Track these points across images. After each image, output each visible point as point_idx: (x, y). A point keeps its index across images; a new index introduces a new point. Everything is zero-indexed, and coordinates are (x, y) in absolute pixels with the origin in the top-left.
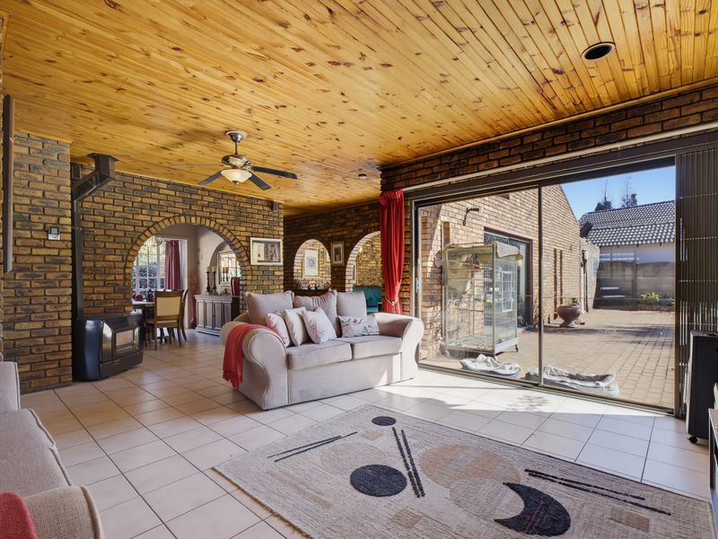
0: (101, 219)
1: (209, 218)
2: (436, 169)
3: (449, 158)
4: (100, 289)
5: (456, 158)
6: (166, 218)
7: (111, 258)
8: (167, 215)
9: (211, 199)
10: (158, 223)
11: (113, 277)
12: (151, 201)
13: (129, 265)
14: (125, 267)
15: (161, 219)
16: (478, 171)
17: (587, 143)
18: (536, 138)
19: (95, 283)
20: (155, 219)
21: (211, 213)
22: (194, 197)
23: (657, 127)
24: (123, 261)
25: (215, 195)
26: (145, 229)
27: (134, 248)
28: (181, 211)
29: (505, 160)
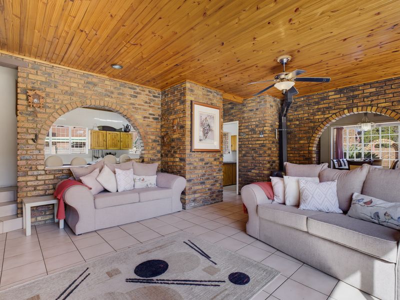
0: (298, 123)
1: (370, 105)
4: (297, 158)
6: (334, 114)
7: (302, 142)
8: (334, 112)
9: (373, 90)
10: (328, 118)
11: (302, 152)
12: (323, 106)
13: (311, 145)
14: (309, 147)
15: (330, 115)
19: (295, 155)
20: (326, 116)
21: (372, 101)
22: (356, 93)
24: (308, 143)
25: (377, 85)
26: (320, 123)
27: (314, 135)
28: (345, 106)
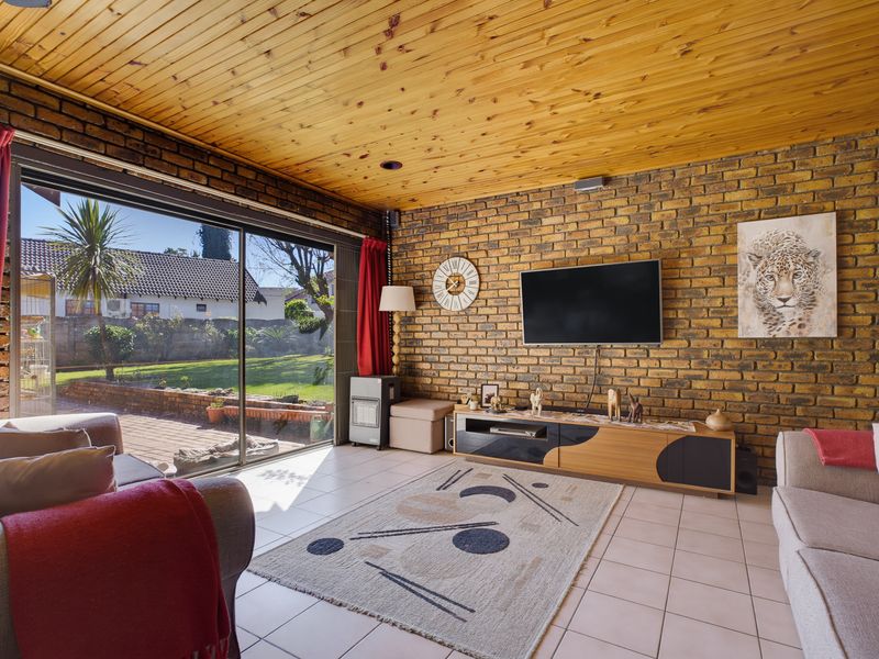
2: (94, 131)
3: (126, 127)
5: (138, 135)
16: (178, 177)
17: (292, 207)
18: (251, 175)
23: (329, 219)
29: (217, 182)
